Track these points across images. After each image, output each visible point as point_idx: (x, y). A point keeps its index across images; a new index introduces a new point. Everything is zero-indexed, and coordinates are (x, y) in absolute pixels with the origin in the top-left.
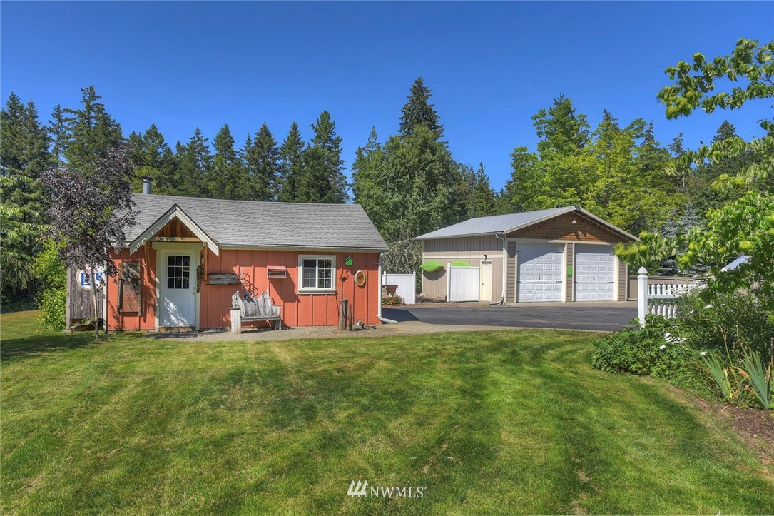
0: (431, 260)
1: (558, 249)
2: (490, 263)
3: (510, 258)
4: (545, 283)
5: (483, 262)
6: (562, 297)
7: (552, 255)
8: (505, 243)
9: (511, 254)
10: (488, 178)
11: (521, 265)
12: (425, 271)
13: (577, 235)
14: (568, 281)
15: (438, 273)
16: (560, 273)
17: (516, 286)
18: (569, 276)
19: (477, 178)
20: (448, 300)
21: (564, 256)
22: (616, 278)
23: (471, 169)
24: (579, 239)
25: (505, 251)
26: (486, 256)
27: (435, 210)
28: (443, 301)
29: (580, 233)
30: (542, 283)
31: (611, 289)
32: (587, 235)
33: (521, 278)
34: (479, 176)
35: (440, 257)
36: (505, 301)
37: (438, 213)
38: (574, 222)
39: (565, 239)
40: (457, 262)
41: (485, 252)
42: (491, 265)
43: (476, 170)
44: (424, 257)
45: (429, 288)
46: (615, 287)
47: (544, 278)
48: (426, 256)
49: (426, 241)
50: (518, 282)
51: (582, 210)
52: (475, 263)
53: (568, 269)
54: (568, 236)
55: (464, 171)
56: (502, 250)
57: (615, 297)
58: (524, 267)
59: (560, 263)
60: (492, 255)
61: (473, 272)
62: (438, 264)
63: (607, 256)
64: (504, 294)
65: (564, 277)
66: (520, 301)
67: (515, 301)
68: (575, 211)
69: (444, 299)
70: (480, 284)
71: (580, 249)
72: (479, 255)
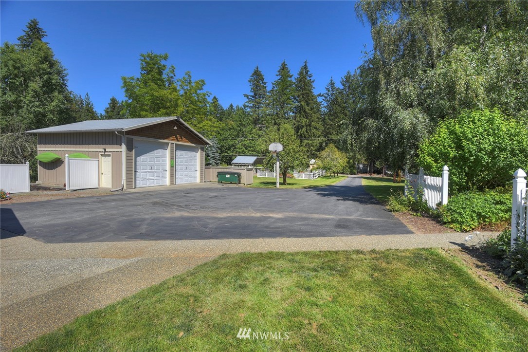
0: (46, 152)
1: (164, 146)
2: (109, 156)
3: (129, 152)
4: (155, 172)
5: (102, 155)
6: (167, 182)
7: (160, 151)
8: (124, 139)
9: (129, 148)
10: (92, 104)
11: (137, 158)
12: (40, 162)
13: (176, 137)
14: (171, 170)
15: (55, 164)
16: (165, 165)
17: (133, 175)
18: (172, 167)
19: (84, 103)
20: (67, 188)
21: (168, 152)
22: (198, 168)
23: (80, 97)
24: (178, 141)
25: (124, 146)
26: (105, 150)
27: (52, 112)
28: (61, 189)
29: (178, 136)
30: (153, 172)
31: (196, 175)
32: (183, 138)
33: (137, 169)
34: (86, 102)
35: (57, 149)
36: (125, 188)
37: (53, 115)
38: (175, 128)
39: (169, 140)
40: (75, 154)
41: (104, 146)
42: (110, 158)
43: (83, 98)
44: (38, 149)
45: (45, 177)
46: (198, 173)
47: (154, 167)
48: (40, 148)
49: (41, 134)
50: (135, 171)
51: (181, 120)
52: (94, 155)
53: (171, 161)
54: (171, 138)
55: (75, 98)
56: (121, 145)
57: (198, 180)
58: (140, 159)
59: (165, 157)
60: (110, 149)
61: (93, 163)
62: (55, 156)
63: (193, 153)
64: (124, 181)
65: (168, 168)
66: (137, 186)
67: (134, 187)
68: (176, 120)
69: (62, 187)
70: (100, 174)
71: (179, 147)
72: (99, 149)
